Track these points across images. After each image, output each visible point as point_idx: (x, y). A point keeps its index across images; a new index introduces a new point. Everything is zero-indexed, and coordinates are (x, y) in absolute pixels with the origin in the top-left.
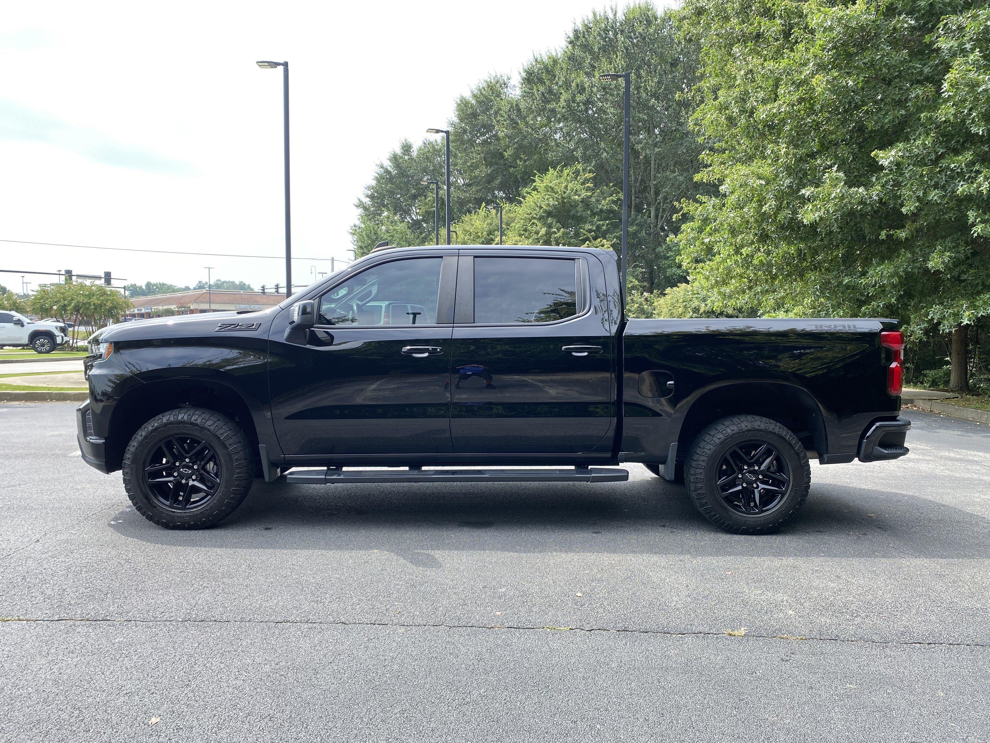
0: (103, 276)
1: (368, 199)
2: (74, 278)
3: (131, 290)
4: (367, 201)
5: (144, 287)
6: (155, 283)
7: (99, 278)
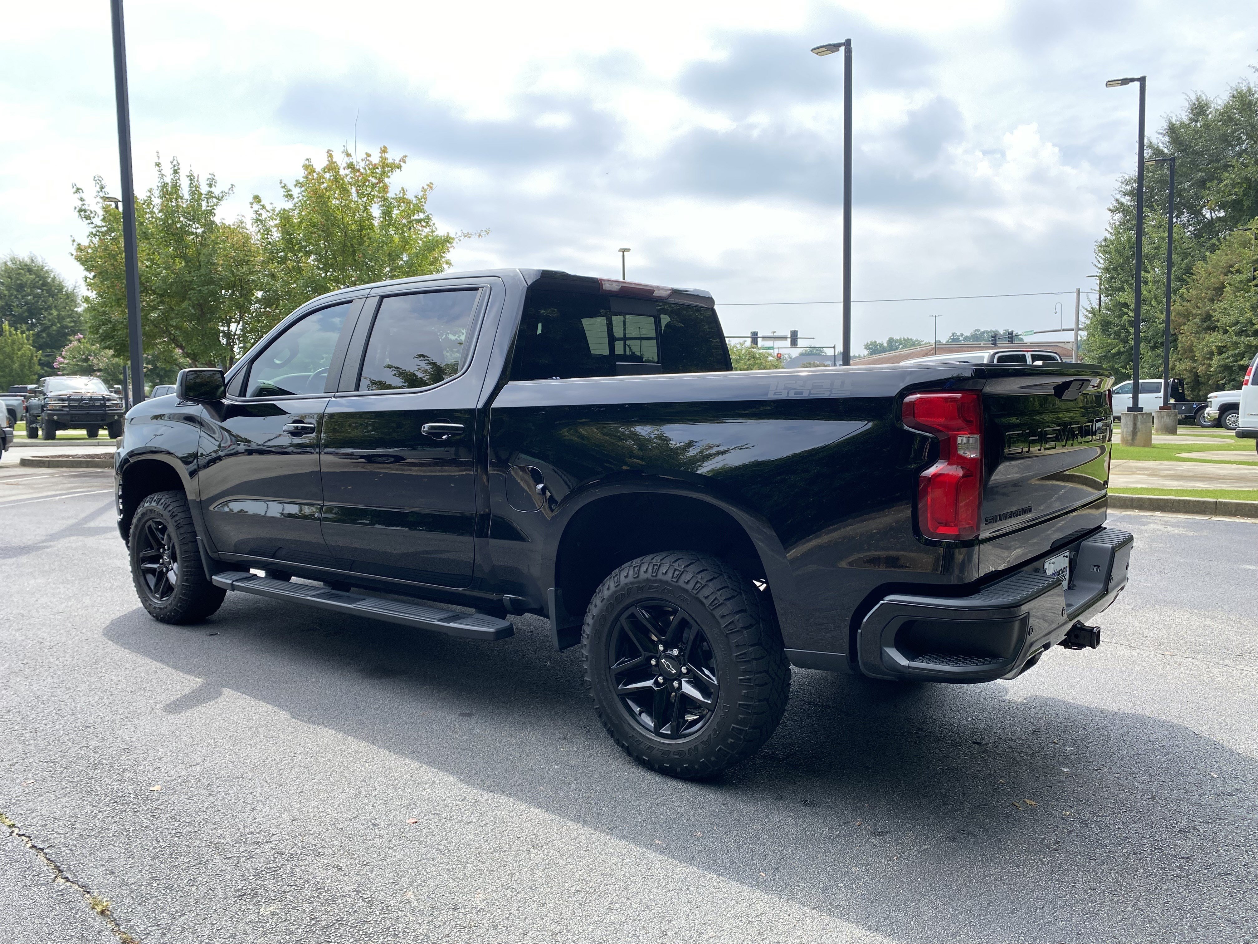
0: (789, 336)
1: (1128, 198)
2: (760, 340)
3: (870, 349)
4: (1126, 200)
5: (885, 345)
6: (899, 338)
7: (785, 338)
